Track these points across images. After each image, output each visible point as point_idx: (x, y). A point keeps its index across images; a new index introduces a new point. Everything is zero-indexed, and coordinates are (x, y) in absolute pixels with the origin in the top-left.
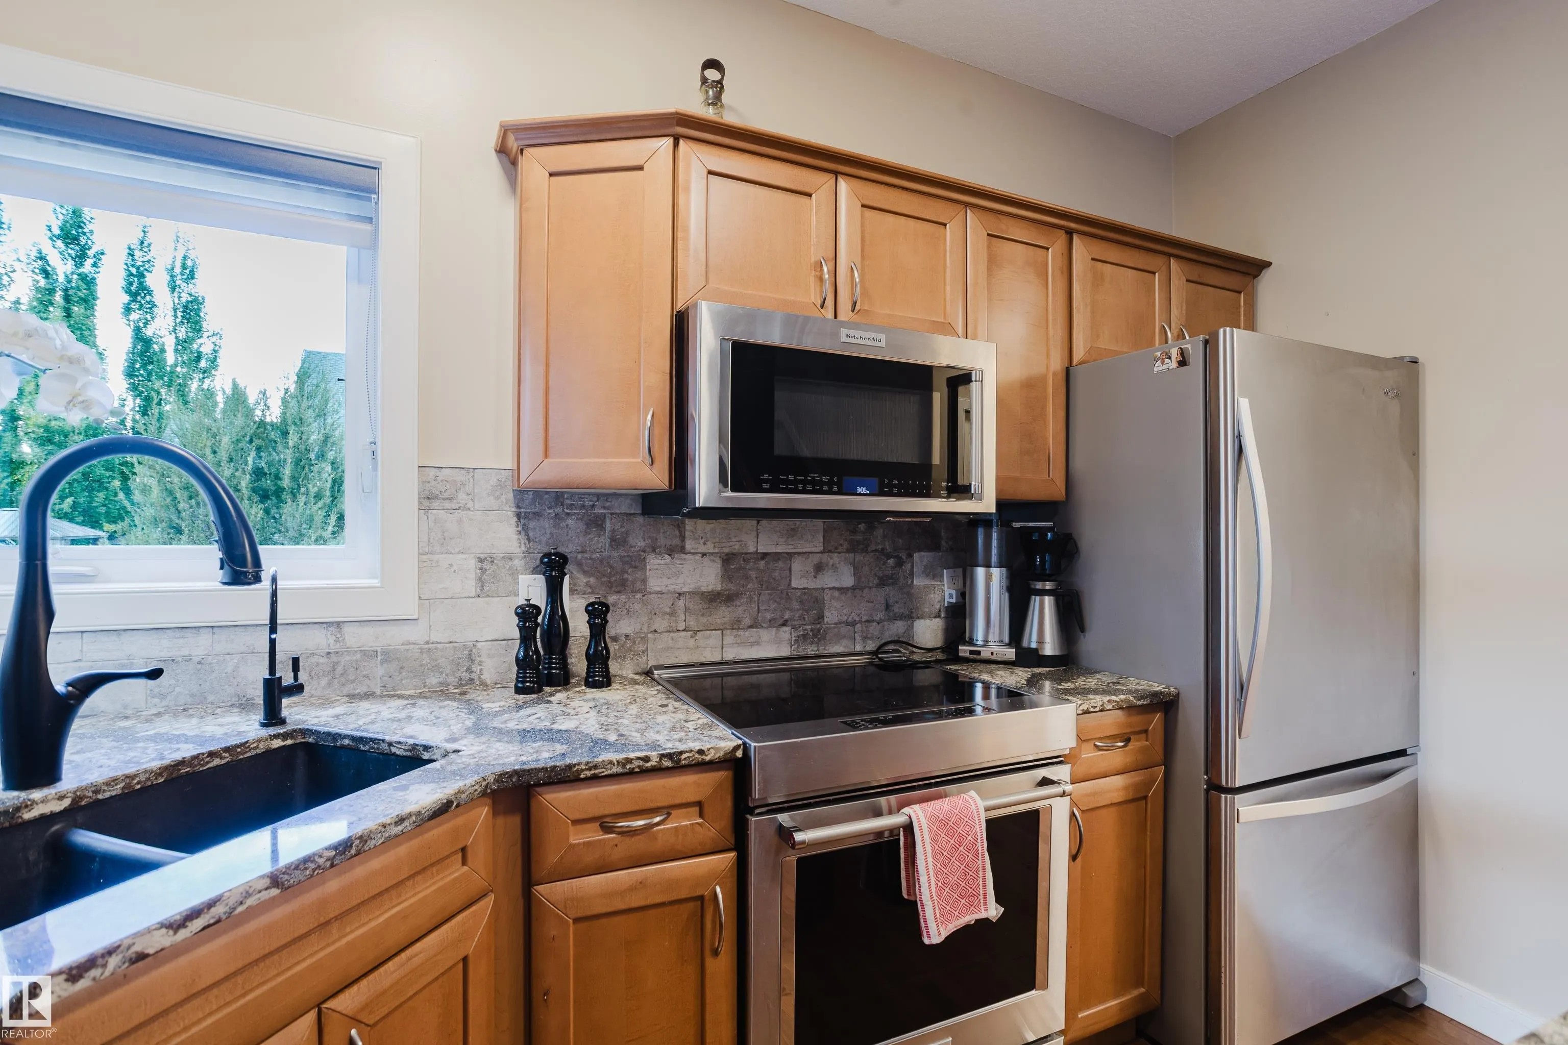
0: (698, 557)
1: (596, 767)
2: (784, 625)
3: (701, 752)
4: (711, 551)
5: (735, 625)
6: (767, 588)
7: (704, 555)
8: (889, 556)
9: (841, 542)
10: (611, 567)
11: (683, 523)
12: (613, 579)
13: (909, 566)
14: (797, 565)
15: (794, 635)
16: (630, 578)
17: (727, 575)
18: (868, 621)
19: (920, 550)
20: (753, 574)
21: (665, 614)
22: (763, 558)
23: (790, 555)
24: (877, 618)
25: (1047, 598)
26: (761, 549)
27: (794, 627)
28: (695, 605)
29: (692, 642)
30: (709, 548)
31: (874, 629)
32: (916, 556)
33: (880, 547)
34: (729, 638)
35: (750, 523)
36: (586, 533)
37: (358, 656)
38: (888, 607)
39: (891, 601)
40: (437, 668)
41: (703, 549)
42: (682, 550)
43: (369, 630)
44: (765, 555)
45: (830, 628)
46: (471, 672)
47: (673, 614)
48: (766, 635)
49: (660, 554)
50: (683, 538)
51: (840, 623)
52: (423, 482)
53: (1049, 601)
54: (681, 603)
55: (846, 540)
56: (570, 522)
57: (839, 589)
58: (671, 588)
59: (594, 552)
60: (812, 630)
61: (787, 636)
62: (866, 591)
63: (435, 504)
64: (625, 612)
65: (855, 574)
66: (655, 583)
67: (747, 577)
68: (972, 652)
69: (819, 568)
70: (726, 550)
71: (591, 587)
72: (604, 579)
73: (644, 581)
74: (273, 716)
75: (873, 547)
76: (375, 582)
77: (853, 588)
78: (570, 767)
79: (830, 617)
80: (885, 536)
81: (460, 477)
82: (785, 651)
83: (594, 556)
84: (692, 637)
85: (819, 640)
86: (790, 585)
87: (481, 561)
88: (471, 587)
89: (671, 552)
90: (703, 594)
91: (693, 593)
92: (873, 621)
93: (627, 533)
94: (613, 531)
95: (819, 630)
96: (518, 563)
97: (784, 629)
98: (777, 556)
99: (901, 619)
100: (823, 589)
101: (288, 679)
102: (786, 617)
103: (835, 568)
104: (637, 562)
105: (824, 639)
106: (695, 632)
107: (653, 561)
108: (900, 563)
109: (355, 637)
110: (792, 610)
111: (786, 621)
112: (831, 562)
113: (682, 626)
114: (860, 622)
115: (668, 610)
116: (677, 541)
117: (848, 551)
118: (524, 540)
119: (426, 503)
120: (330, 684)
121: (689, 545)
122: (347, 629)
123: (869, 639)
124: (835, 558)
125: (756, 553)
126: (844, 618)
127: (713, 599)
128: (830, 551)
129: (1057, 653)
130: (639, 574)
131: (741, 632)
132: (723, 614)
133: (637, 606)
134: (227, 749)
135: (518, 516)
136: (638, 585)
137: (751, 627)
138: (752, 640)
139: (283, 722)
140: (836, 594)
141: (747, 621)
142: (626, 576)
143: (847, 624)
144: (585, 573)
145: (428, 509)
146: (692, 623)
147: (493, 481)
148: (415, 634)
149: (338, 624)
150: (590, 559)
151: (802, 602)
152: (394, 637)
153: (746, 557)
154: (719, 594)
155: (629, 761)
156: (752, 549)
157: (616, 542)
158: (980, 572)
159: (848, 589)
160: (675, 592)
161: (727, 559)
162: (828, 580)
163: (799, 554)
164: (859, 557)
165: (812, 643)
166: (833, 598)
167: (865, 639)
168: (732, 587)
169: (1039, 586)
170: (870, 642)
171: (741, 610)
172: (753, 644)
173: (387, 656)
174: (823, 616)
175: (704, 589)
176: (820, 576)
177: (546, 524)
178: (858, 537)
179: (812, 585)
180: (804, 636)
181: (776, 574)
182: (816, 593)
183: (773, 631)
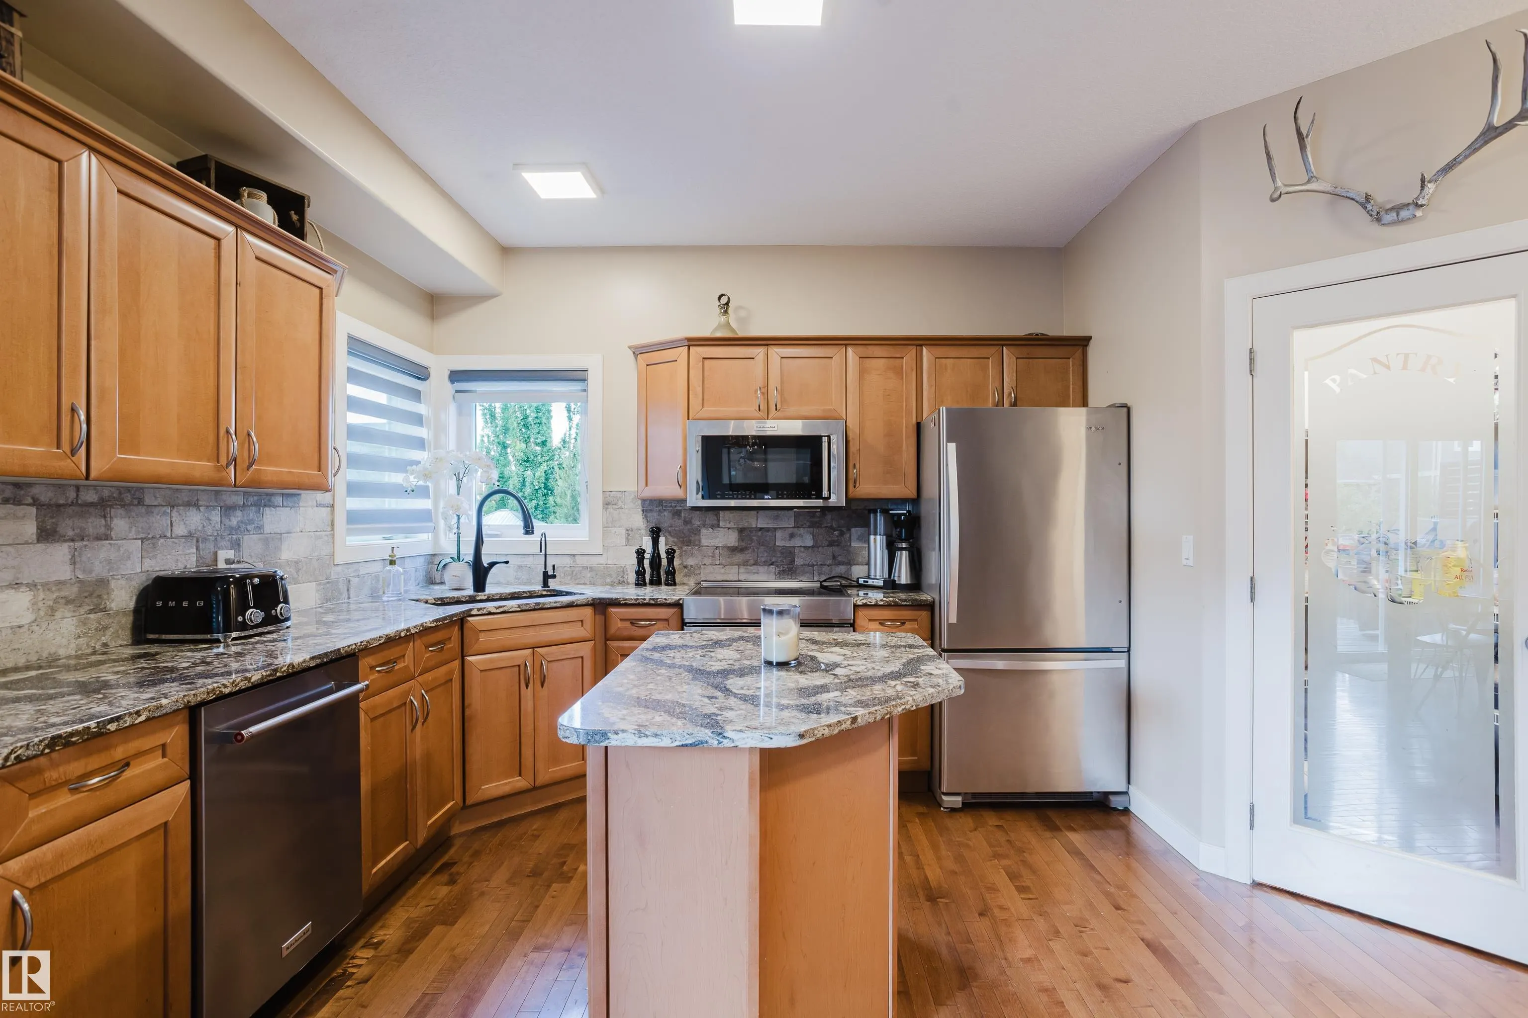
0: (726, 530)
1: (626, 600)
2: (772, 564)
3: (665, 599)
4: (733, 526)
5: (745, 563)
6: (762, 545)
7: (729, 528)
8: (835, 530)
9: (805, 522)
10: (684, 534)
11: (719, 513)
12: (685, 539)
13: (848, 535)
14: (779, 534)
15: (777, 570)
16: (693, 539)
17: (741, 539)
18: (821, 565)
19: (856, 527)
20: (755, 538)
21: (709, 556)
22: (760, 530)
23: (775, 529)
24: (828, 563)
25: (904, 552)
26: (759, 526)
27: (777, 566)
28: (725, 552)
29: (723, 571)
30: (732, 525)
31: (825, 569)
32: (853, 530)
33: (829, 525)
34: (742, 570)
35: (755, 512)
36: (673, 519)
37: (581, 568)
38: (834, 557)
39: (836, 555)
40: (610, 575)
41: (728, 526)
42: (718, 526)
43: (586, 558)
44: (761, 529)
45: (799, 568)
46: (623, 577)
47: (713, 556)
48: (762, 569)
49: (707, 528)
50: (718, 520)
51: (805, 565)
52: (605, 498)
53: (906, 553)
54: (717, 551)
55: (808, 521)
56: (666, 513)
57: (803, 547)
58: (712, 544)
59: (676, 527)
60: (787, 568)
61: (774, 570)
62: (820, 548)
63: (609, 507)
64: (690, 555)
65: (813, 539)
66: (704, 542)
67: (752, 540)
68: (864, 581)
69: (792, 536)
70: (740, 526)
71: (671, 542)
72: (681, 539)
73: (700, 541)
74: (545, 584)
75: (825, 525)
76: (587, 539)
77: (813, 547)
78: (617, 599)
79: (798, 561)
80: (832, 519)
81: (619, 494)
82: (773, 578)
83: (676, 529)
84: (723, 568)
85: (792, 573)
86: (775, 544)
87: (627, 530)
88: (624, 542)
89: (712, 527)
90: (728, 547)
91: (723, 547)
92: (825, 565)
93: (692, 518)
94: (685, 517)
95: (792, 568)
96: (643, 532)
97: (772, 566)
98: (768, 530)
99: (843, 565)
100: (795, 547)
101: (550, 573)
102: (773, 560)
103: (801, 536)
104: (697, 532)
105: (795, 572)
106: (725, 565)
107: (704, 531)
108: (842, 534)
109: (580, 560)
110: (776, 557)
111: (773, 562)
112: (799, 533)
113: (718, 562)
114: (817, 565)
115: (711, 555)
116: (715, 522)
117: (809, 527)
118: (645, 521)
119: (606, 506)
120: (571, 579)
121: (721, 524)
122: (577, 557)
123: (822, 574)
124: (802, 531)
125: (756, 527)
126: (807, 562)
127: (733, 550)
128: (798, 527)
129: (909, 582)
130: (697, 537)
131: (748, 567)
132: (739, 558)
133: (697, 552)
134: (528, 591)
135: (643, 511)
136: (697, 543)
137: (754, 565)
138: (754, 571)
139: (549, 587)
140: (802, 549)
141: (752, 562)
142: (691, 538)
143: (809, 565)
144: (672, 536)
145: (607, 509)
146: (723, 561)
147: (633, 496)
148: (602, 560)
149: (574, 555)
150: (675, 530)
151: (782, 553)
152: (594, 561)
153: (751, 529)
154: (736, 547)
155: (638, 599)
156: (754, 526)
157: (687, 522)
158: (872, 537)
159: (809, 547)
160: (714, 546)
161: (741, 531)
162: (797, 542)
163: (780, 528)
164: (816, 530)
165: (788, 575)
166: (800, 551)
167: (820, 574)
168: (744, 544)
169: (900, 545)
170: (823, 576)
171: (748, 556)
172: (754, 573)
173: (591, 569)
174: (794, 561)
175: (728, 545)
176: (793, 540)
177: (655, 514)
178: (816, 520)
179: (788, 544)
180: (783, 571)
181: (768, 538)
182: (790, 549)
183: (766, 567)
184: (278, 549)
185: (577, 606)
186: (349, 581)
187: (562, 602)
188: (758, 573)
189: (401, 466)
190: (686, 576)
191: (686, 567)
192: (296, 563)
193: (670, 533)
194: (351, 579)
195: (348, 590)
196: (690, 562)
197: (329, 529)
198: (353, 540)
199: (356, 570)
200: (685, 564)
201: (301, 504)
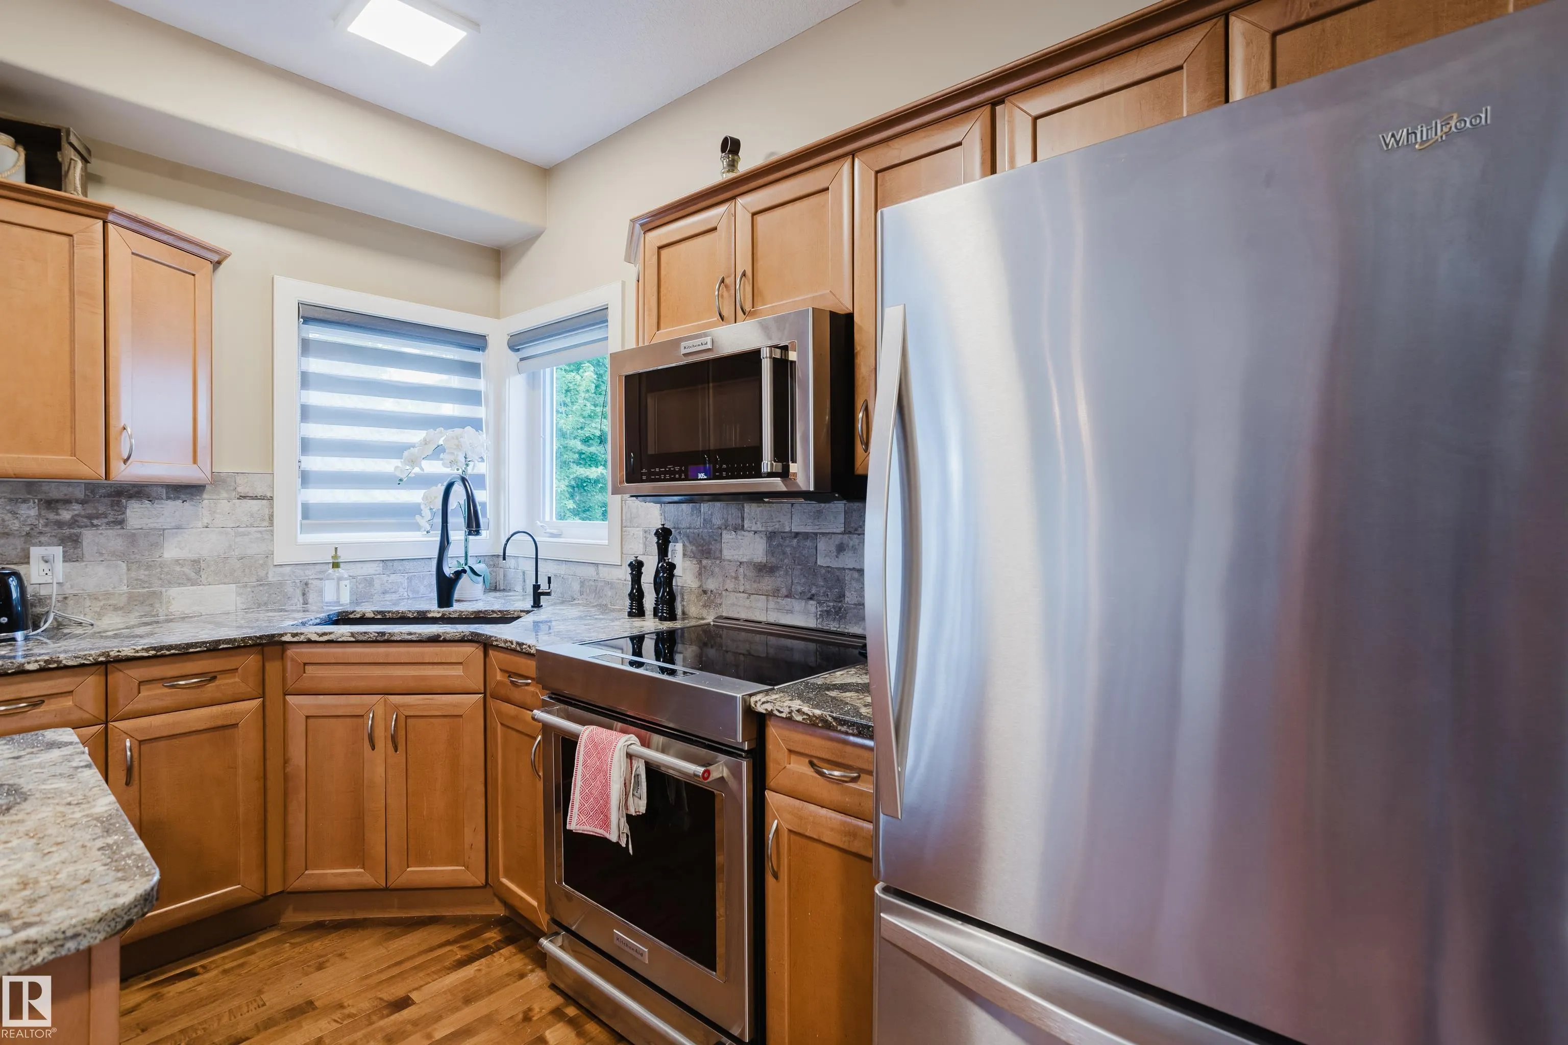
0: (752, 534)
2: (811, 599)
4: (760, 529)
5: (775, 593)
6: (799, 564)
7: (755, 532)
10: (704, 540)
11: (743, 507)
12: (704, 548)
14: (822, 545)
15: (819, 609)
16: (715, 548)
17: (771, 551)
20: (788, 550)
21: (732, 577)
22: (795, 537)
23: (816, 534)
26: (795, 529)
27: (819, 603)
28: (751, 573)
29: (748, 603)
30: (759, 527)
34: (772, 604)
35: (788, 505)
36: (691, 515)
41: (754, 527)
42: (743, 528)
44: (797, 535)
45: (850, 609)
47: (736, 578)
48: (798, 605)
49: (729, 530)
50: (743, 518)
54: (741, 570)
56: (685, 506)
57: (858, 570)
58: (736, 557)
59: (695, 528)
60: (834, 607)
61: (814, 609)
64: (710, 573)
66: (727, 554)
67: (784, 553)
69: (841, 548)
70: (770, 529)
71: (693, 553)
72: (700, 548)
73: (722, 551)
74: (536, 604)
76: (606, 542)
79: (848, 596)
82: (812, 623)
83: (695, 531)
84: (748, 598)
85: (841, 618)
86: (816, 562)
87: (645, 532)
88: (641, 548)
89: (737, 530)
90: (755, 564)
91: (750, 563)
93: (712, 514)
94: (705, 512)
95: (840, 608)
97: (811, 602)
98: (806, 536)
100: (844, 569)
102: (813, 592)
103: (854, 549)
104: (718, 537)
105: (845, 618)
106: (751, 595)
107: (728, 536)
110: (817, 586)
111: (813, 595)
112: (851, 543)
113: (742, 588)
115: (733, 574)
116: (739, 521)
121: (745, 525)
124: (855, 539)
125: (791, 532)
127: (761, 569)
128: (850, 533)
130: (718, 546)
131: (779, 600)
132: (767, 583)
133: (717, 570)
136: (718, 554)
137: (787, 596)
138: (787, 608)
139: (539, 607)
140: (856, 575)
141: (784, 591)
142: (711, 547)
144: (690, 542)
146: (748, 587)
150: (693, 533)
151: (824, 579)
153: (783, 535)
154: (764, 564)
156: (787, 529)
157: (707, 521)
160: (738, 561)
161: (771, 536)
162: (847, 560)
163: (823, 534)
165: (834, 620)
166: (852, 579)
168: (773, 560)
171: (779, 581)
174: (844, 596)
175: (756, 560)
176: (841, 556)
179: (834, 564)
180: (828, 612)
181: (805, 552)
182: (838, 573)
183: (803, 603)
184: (156, 545)
185: (445, 641)
186: (306, 584)
187: (420, 634)
188: (792, 612)
189: (395, 450)
190: (704, 606)
191: (705, 592)
192: (196, 562)
193: (688, 537)
194: (310, 582)
195: (304, 594)
196: (711, 585)
197: (266, 524)
198: (305, 538)
199: (321, 572)
200: (705, 587)
201: (205, 496)
